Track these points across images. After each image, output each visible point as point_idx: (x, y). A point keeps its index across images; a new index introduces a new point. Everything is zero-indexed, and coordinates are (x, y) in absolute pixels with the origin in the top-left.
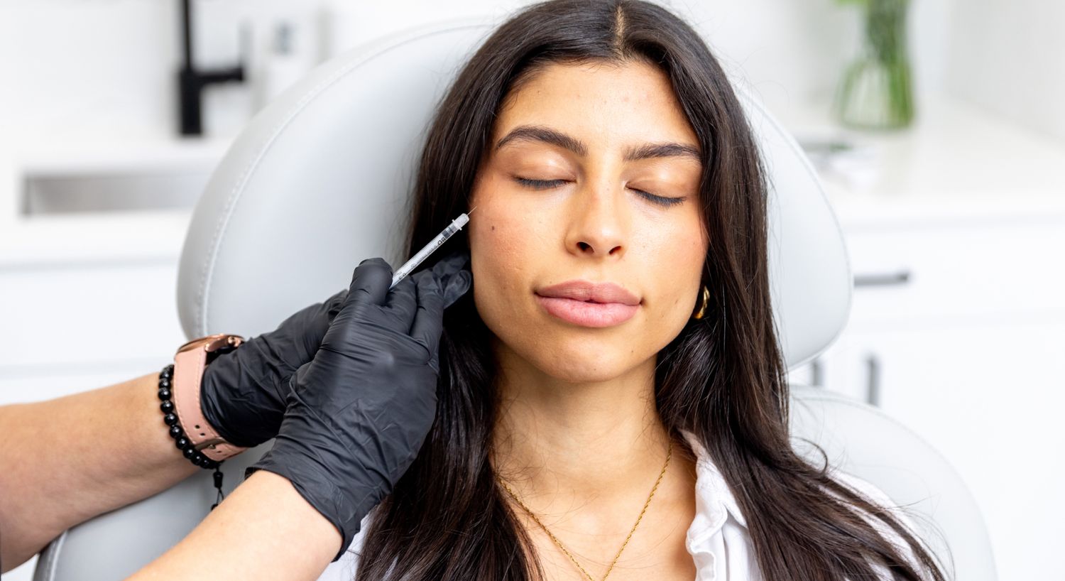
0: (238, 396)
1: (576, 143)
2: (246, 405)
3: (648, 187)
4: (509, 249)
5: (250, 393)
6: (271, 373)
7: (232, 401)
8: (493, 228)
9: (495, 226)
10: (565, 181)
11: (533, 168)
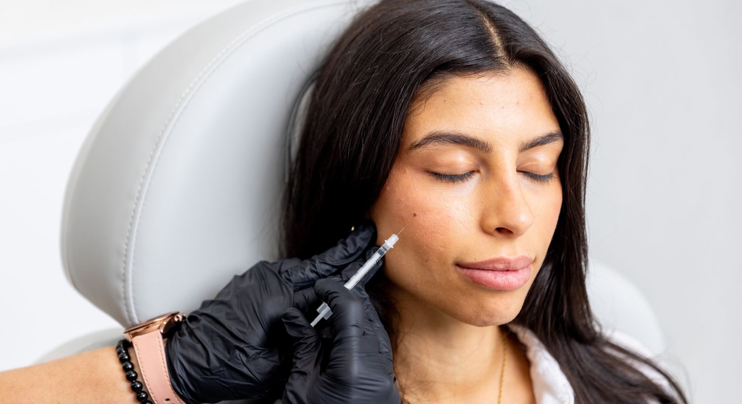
0: (209, 374)
1: (484, 144)
2: (218, 381)
3: (533, 169)
4: (433, 232)
5: (220, 371)
6: (237, 352)
7: (203, 378)
8: (415, 215)
9: (417, 213)
10: (472, 172)
11: (449, 166)
